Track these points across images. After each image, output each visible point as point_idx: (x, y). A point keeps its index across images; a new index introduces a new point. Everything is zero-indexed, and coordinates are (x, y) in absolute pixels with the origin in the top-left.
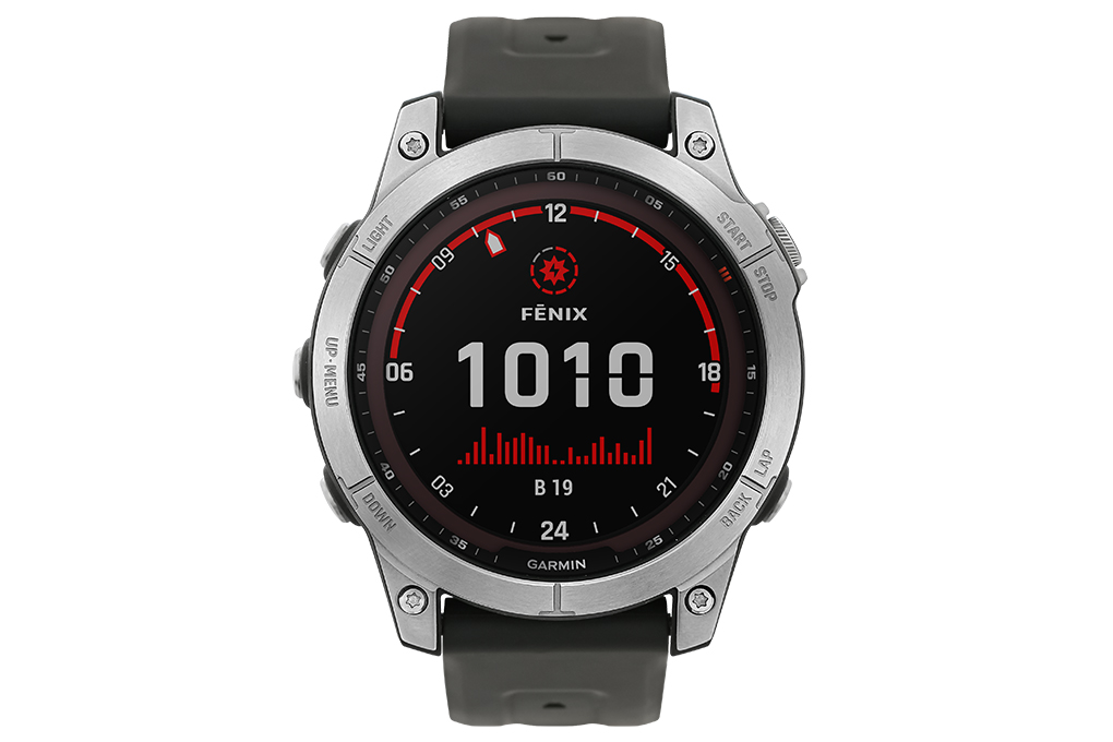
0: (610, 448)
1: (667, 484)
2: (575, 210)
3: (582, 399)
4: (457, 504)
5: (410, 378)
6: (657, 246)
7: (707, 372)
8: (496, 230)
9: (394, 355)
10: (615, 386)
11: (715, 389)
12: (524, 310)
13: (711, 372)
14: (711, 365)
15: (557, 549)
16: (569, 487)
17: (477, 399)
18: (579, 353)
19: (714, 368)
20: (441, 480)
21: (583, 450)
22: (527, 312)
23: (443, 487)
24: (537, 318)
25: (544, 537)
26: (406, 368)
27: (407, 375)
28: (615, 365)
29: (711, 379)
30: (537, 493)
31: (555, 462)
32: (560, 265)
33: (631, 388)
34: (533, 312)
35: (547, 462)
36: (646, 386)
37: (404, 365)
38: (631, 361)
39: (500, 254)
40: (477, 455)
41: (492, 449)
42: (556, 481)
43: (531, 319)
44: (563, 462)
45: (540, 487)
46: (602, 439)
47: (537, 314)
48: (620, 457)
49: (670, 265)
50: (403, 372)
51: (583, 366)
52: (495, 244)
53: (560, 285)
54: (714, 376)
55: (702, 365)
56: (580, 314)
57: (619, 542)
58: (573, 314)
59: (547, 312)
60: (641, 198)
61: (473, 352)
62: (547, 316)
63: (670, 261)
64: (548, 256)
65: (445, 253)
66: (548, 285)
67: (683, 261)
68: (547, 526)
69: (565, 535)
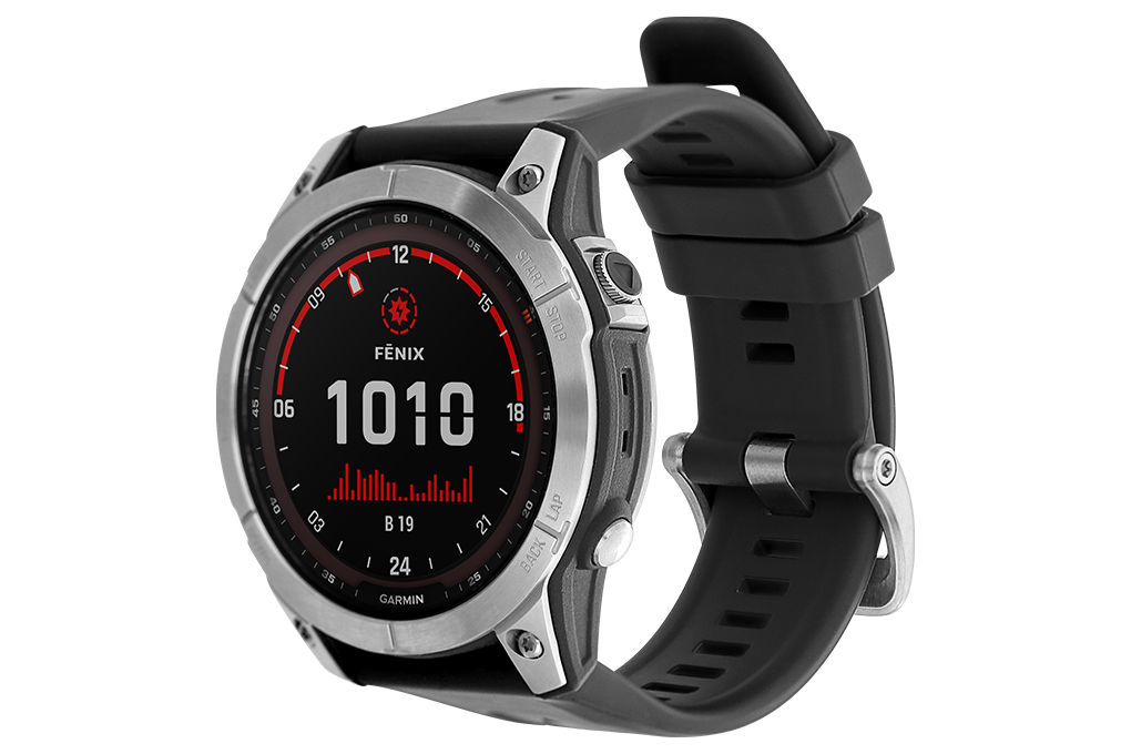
0: (441, 486)
1: (484, 521)
2: (417, 253)
3: (421, 440)
4: (327, 538)
5: (291, 416)
6: (476, 288)
7: (514, 412)
8: (357, 270)
9: (280, 392)
10: (445, 423)
11: (520, 429)
12: (377, 349)
13: (517, 412)
14: (517, 405)
15: (403, 585)
16: (409, 523)
17: (342, 438)
18: (417, 391)
19: (519, 408)
20: (315, 515)
21: (421, 489)
22: (380, 351)
23: (317, 522)
24: (387, 358)
25: (392, 573)
26: (289, 404)
27: (289, 412)
28: (445, 406)
29: (517, 419)
30: (387, 529)
31: (400, 499)
32: (403, 305)
33: (457, 428)
34: (383, 351)
35: (394, 499)
36: (468, 423)
37: (287, 401)
38: (457, 400)
39: (359, 294)
40: (341, 492)
41: (353, 486)
42: (401, 518)
43: (381, 357)
44: (406, 499)
45: (389, 521)
46: (435, 476)
47: (387, 353)
48: (447, 495)
49: (485, 308)
50: (286, 409)
51: (421, 407)
52: (355, 285)
53: (405, 325)
54: (519, 416)
55: (510, 405)
56: (419, 354)
57: (449, 578)
58: (414, 354)
59: (394, 351)
60: (464, 241)
61: (338, 389)
62: (394, 356)
63: (485, 303)
64: (393, 297)
65: (318, 292)
66: (394, 324)
67: (496, 304)
68: (395, 561)
69: (408, 571)
